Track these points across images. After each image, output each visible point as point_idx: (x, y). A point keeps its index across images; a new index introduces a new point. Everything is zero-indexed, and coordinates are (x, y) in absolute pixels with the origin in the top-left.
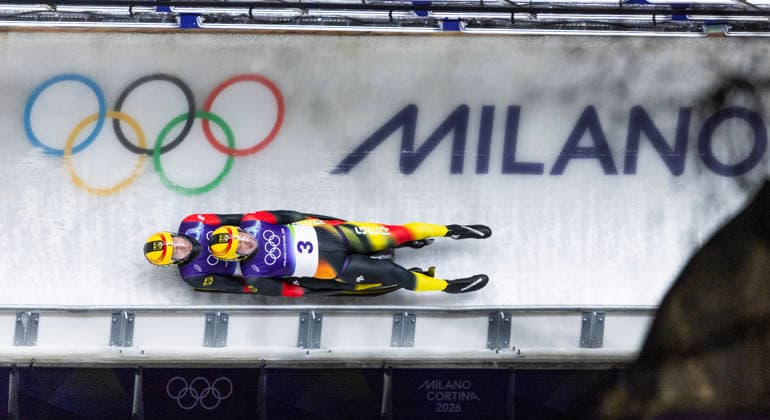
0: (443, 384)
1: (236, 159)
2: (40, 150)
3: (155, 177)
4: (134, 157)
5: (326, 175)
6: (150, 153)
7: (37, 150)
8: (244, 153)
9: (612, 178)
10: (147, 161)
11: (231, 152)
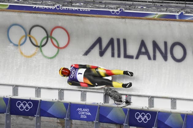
0: (82, 110)
1: (60, 50)
2: (12, 44)
3: (40, 54)
4: (35, 48)
5: (82, 55)
6: (39, 47)
7: (11, 44)
8: (61, 48)
9: (150, 61)
10: (39, 49)
11: (58, 47)
